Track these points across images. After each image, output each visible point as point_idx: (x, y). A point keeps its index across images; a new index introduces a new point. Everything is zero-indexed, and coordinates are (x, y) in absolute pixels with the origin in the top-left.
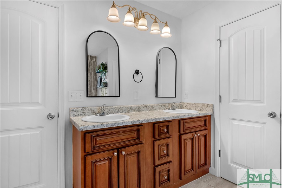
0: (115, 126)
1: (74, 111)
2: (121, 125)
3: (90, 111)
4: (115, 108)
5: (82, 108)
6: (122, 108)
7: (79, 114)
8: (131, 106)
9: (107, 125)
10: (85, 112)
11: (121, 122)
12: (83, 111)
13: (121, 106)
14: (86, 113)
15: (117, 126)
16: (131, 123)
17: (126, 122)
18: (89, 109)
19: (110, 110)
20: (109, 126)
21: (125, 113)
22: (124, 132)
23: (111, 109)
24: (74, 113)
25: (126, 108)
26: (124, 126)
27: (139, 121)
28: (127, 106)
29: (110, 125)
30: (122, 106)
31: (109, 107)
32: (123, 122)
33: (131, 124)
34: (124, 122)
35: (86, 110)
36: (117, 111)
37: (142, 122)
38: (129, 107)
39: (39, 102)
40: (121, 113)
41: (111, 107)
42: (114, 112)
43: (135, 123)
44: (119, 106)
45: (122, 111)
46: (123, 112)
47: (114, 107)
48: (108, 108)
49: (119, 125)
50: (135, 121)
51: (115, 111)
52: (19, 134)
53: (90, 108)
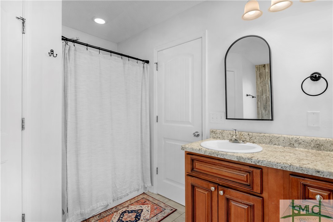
0: (214, 156)
1: (213, 132)
2: (222, 157)
3: (229, 135)
4: (264, 137)
5: (221, 131)
6: (277, 138)
7: (218, 136)
8: (298, 137)
9: (204, 152)
10: (224, 135)
11: (223, 153)
12: (222, 134)
13: (276, 135)
14: (225, 137)
15: (216, 156)
16: (236, 158)
17: (229, 155)
18: (228, 133)
19: (255, 138)
20: (207, 154)
21: (284, 146)
22: (227, 167)
23: (258, 138)
24: (213, 135)
25: (286, 139)
26: (225, 159)
27: (250, 159)
28: (288, 136)
29: (209, 152)
30: (278, 136)
31: (254, 134)
32: (225, 153)
33: (236, 160)
34: (226, 155)
35: (225, 133)
36: (268, 140)
37: (256, 163)
38: (292, 139)
39: (190, 121)
40: (276, 146)
41: (258, 134)
42: (262, 141)
43: (242, 161)
44: (271, 135)
45: (277, 143)
46: (279, 145)
47: (263, 134)
48: (253, 136)
49: (219, 157)
50: (243, 158)
51: (264, 140)
52: (174, 143)
53: (230, 131)
